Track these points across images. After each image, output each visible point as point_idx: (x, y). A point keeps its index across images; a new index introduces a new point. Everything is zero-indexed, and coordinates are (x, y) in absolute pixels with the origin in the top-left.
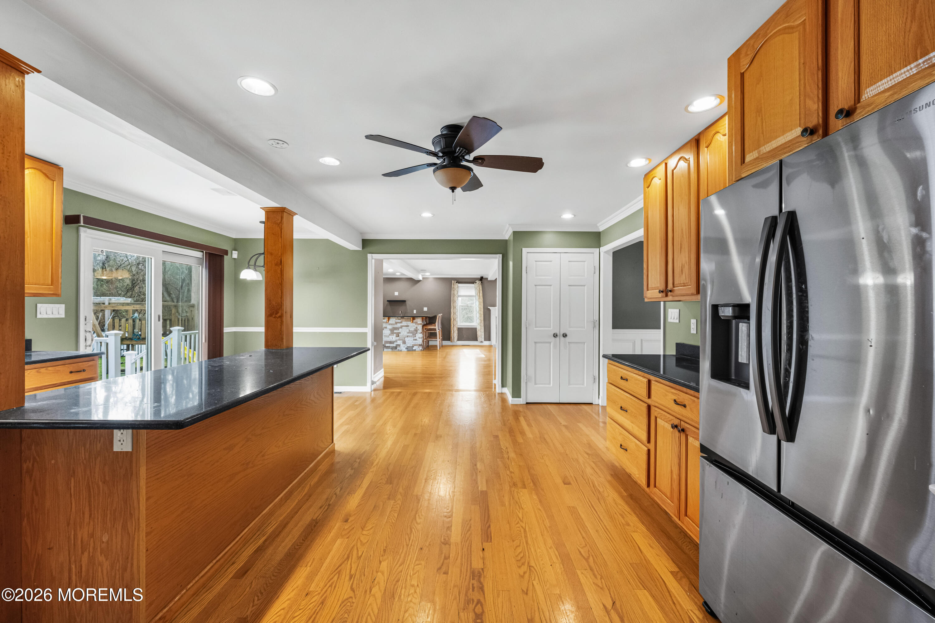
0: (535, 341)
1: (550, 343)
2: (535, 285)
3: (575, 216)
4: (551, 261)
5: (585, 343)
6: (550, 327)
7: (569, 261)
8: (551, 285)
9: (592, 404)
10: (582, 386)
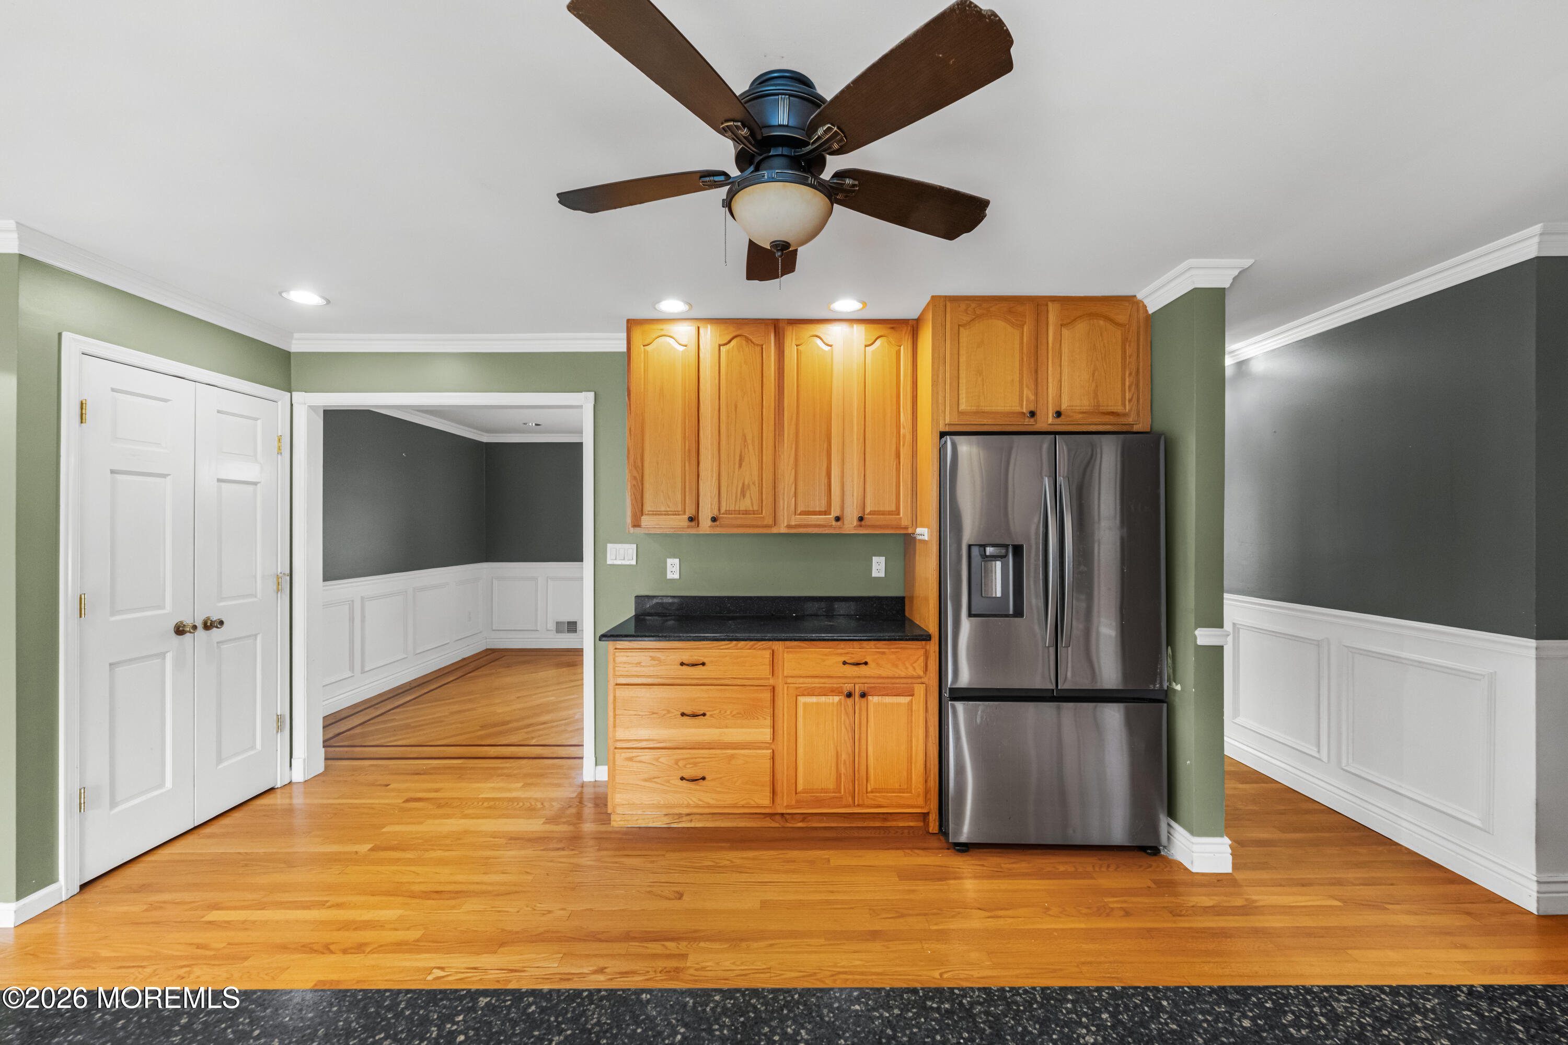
0: (112, 661)
1: (162, 655)
2: (112, 472)
3: (328, 302)
4: (166, 401)
5: (256, 635)
6: (163, 608)
7: (219, 412)
8: (164, 476)
9: (272, 790)
10: (252, 753)
